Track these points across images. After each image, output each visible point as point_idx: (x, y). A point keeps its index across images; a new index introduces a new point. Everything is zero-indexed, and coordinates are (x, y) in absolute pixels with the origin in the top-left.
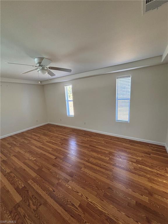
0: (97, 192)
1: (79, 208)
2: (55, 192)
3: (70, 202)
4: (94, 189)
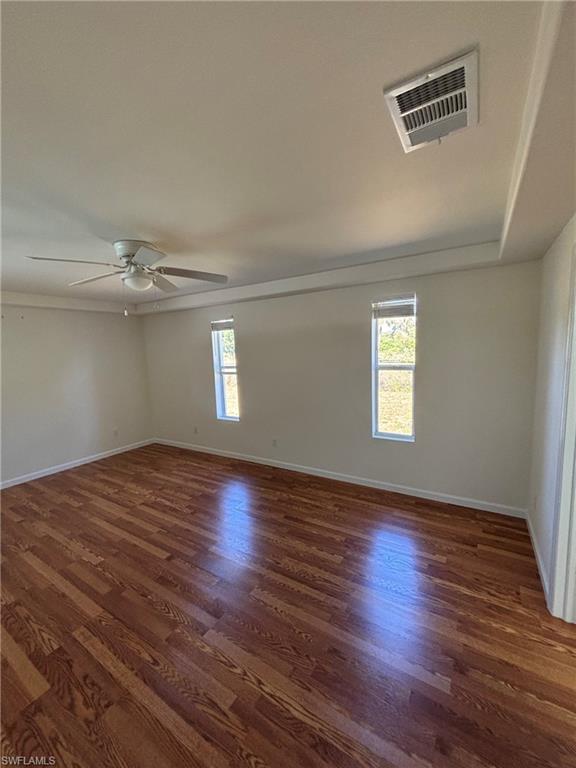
0: (293, 664)
1: (231, 714)
2: (159, 665)
3: (205, 694)
4: (286, 654)
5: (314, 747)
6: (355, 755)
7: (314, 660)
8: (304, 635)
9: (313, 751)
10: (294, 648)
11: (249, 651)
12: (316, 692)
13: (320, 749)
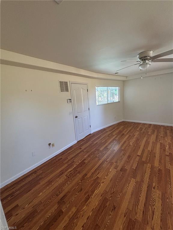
5: (88, 196)
6: (85, 207)
7: (111, 199)
8: (119, 196)
9: (87, 195)
10: (114, 192)
11: (111, 179)
12: (101, 198)
13: (88, 197)
